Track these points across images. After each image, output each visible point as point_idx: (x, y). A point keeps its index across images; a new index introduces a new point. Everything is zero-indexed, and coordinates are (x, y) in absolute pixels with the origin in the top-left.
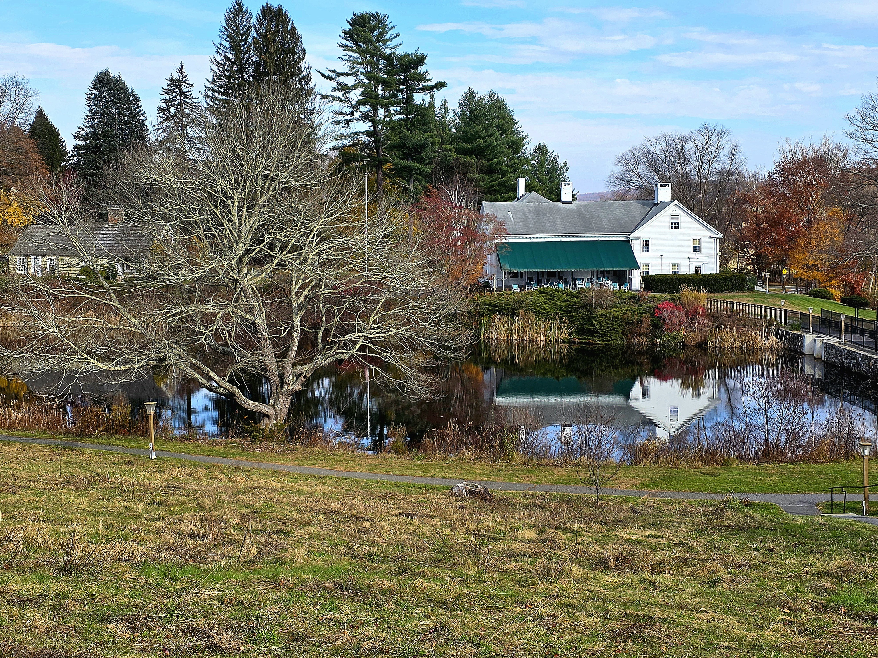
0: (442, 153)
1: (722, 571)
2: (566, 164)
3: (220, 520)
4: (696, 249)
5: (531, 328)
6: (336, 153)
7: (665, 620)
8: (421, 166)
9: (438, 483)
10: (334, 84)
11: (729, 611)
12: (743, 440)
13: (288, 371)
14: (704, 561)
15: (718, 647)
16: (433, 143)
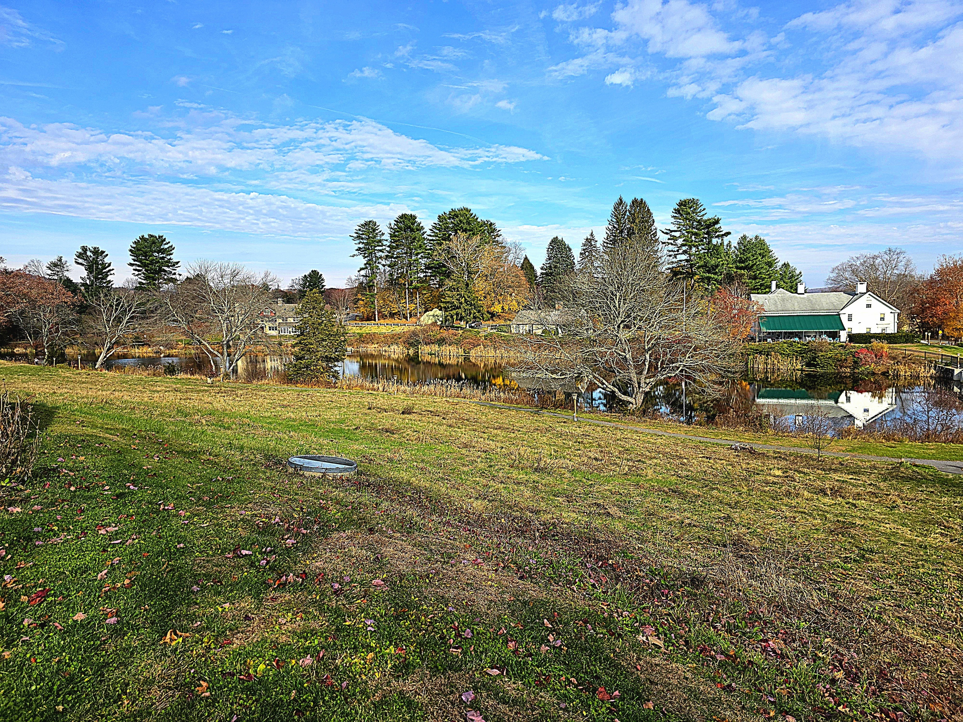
0: (727, 269)
1: (899, 502)
2: (800, 273)
3: (609, 452)
4: (882, 319)
5: (778, 362)
6: (669, 271)
7: (863, 525)
8: (716, 277)
9: (723, 442)
10: (669, 236)
11: (904, 525)
12: (912, 429)
13: (642, 381)
14: (887, 495)
15: (897, 544)
16: (723, 264)
